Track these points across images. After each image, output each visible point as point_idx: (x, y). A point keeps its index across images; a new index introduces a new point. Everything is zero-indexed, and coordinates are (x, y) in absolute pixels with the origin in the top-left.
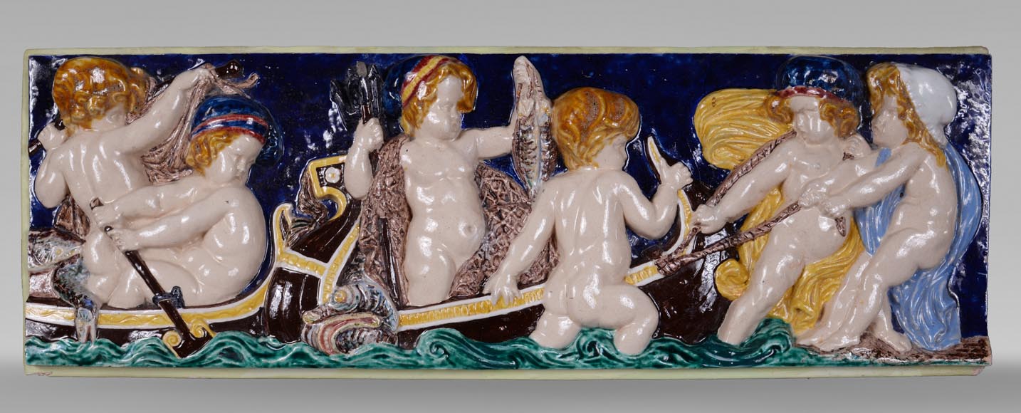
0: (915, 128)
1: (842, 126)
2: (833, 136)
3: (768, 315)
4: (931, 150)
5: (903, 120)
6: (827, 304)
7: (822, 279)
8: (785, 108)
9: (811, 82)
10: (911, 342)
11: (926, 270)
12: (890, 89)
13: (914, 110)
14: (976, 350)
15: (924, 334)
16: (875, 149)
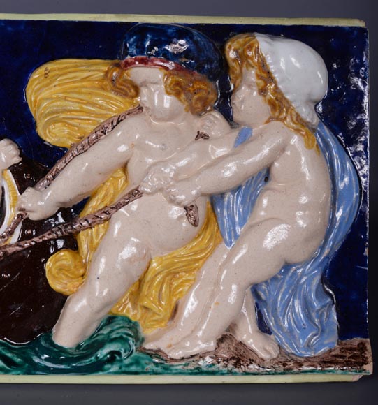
0: (278, 105)
1: (193, 101)
2: (184, 113)
3: (110, 312)
4: (298, 131)
5: (264, 96)
6: (181, 301)
7: (172, 273)
8: (126, 80)
9: (153, 52)
10: (279, 346)
11: (295, 265)
12: (248, 62)
13: (276, 87)
14: (354, 356)
15: (294, 337)
16: (235, 128)
